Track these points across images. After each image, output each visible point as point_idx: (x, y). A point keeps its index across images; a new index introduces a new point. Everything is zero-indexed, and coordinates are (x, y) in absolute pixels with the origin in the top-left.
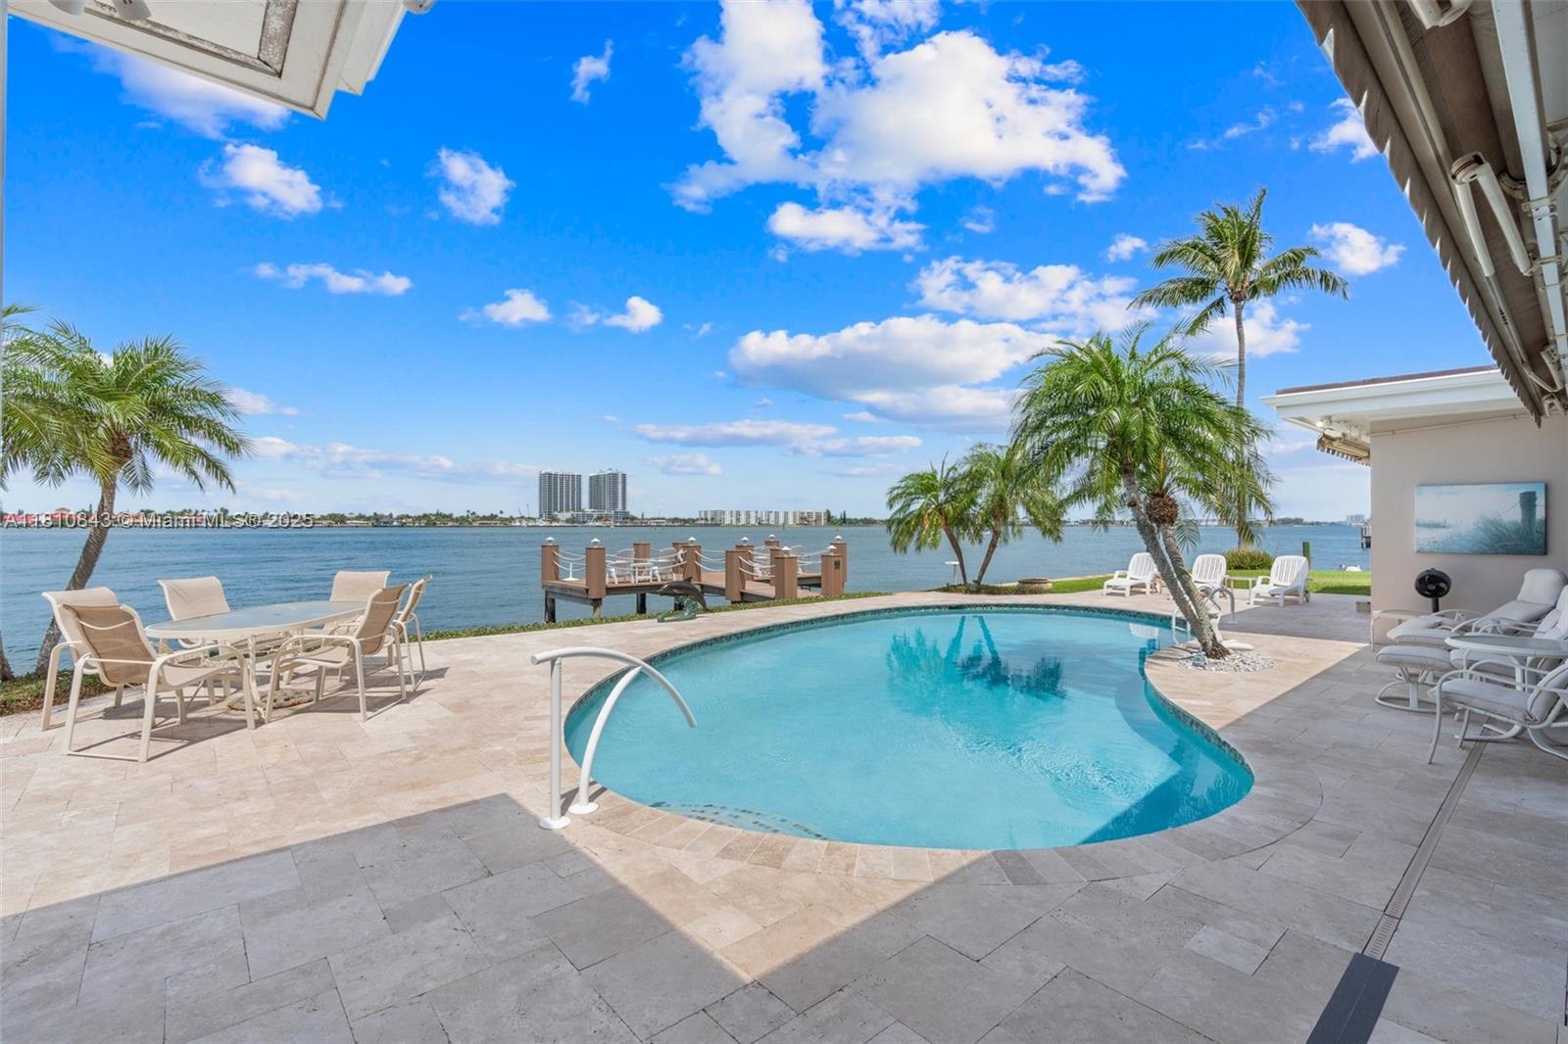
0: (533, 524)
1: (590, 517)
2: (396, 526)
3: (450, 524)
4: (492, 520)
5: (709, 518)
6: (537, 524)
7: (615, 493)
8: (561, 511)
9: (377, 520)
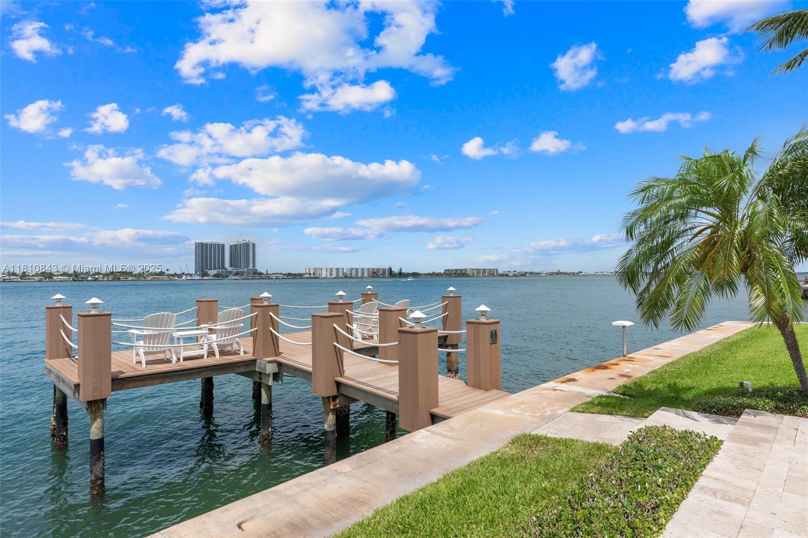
0: (190, 278)
1: (230, 272)
2: (90, 281)
3: (130, 278)
4: (162, 275)
5: (312, 273)
6: (193, 278)
7: (248, 257)
8: (211, 269)
9: (76, 276)
